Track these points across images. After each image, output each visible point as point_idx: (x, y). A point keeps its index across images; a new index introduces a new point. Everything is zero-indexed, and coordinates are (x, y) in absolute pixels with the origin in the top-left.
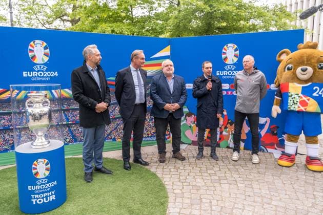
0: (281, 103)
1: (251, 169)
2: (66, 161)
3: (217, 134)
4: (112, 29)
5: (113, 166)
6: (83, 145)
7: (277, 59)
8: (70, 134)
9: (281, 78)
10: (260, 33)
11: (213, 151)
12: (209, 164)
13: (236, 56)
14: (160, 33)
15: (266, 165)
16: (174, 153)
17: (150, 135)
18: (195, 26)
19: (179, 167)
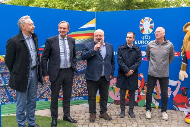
0: (187, 68)
1: (165, 125)
2: (2, 119)
3: (135, 95)
4: (46, 3)
5: (45, 123)
6: (17, 105)
7: (183, 30)
8: (7, 95)
9: (187, 46)
10: (172, 8)
11: (131, 110)
12: (129, 121)
13: (151, 28)
14: (88, 8)
15: (178, 122)
16: (101, 114)
17: (78, 95)
18: (117, 2)
19: (103, 124)
